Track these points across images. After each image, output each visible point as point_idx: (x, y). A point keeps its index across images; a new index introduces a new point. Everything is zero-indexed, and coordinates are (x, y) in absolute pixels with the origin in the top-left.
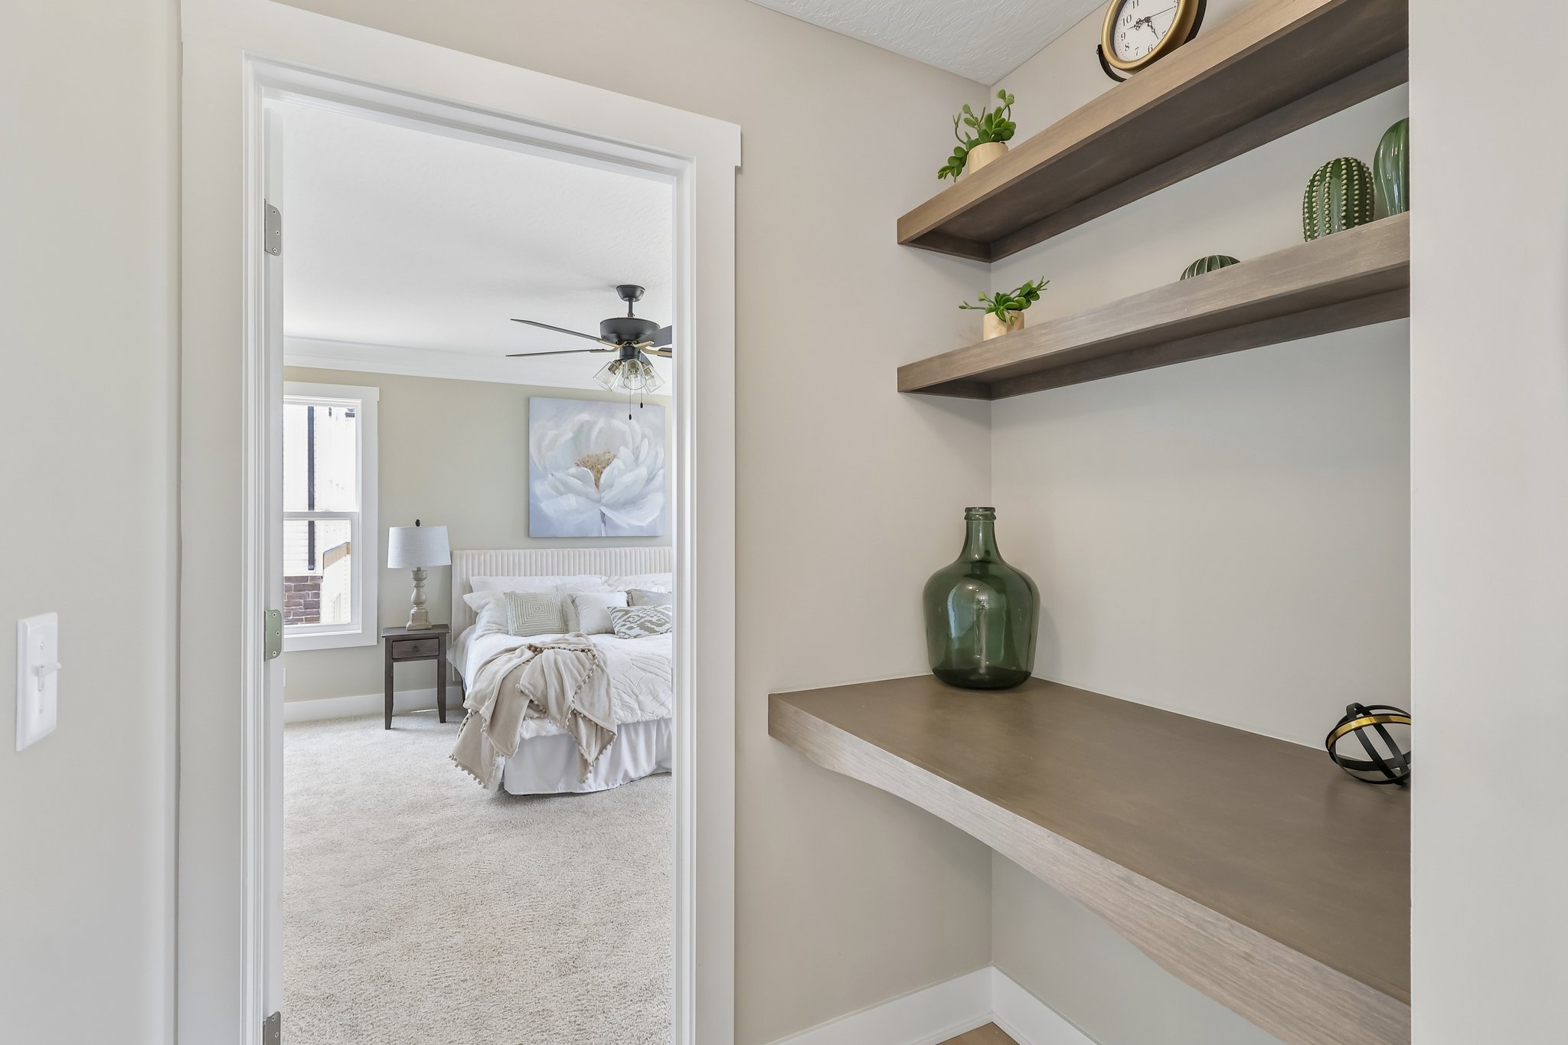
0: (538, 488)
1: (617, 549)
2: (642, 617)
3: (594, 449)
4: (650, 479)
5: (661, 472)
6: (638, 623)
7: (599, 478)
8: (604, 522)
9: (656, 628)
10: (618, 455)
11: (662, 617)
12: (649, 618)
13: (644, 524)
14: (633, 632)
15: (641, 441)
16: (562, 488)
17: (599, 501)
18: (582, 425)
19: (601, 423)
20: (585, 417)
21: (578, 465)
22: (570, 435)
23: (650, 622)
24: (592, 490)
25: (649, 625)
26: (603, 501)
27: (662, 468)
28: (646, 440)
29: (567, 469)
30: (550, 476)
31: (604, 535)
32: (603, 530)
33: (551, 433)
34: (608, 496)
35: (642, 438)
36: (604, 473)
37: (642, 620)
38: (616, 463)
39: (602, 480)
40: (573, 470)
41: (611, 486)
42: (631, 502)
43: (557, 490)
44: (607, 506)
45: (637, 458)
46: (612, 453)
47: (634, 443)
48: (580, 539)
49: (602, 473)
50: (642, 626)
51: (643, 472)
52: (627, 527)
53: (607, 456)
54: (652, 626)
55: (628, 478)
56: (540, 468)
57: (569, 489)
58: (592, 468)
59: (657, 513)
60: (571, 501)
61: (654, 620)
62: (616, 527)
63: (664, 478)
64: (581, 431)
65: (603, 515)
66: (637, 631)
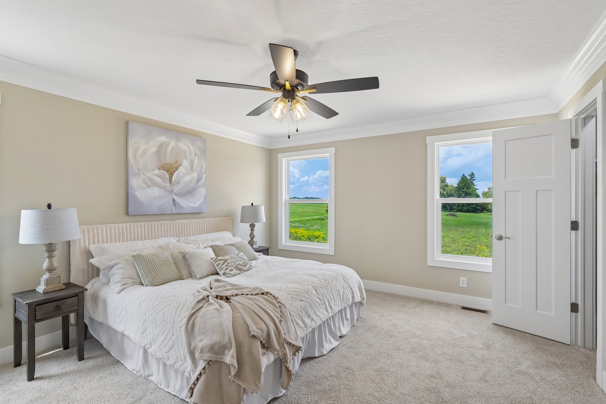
0: (134, 182)
1: (182, 221)
2: (236, 262)
3: (169, 159)
4: (198, 180)
5: (204, 176)
6: (234, 266)
7: (172, 178)
8: (174, 205)
9: (244, 268)
10: (182, 165)
11: (244, 261)
12: (239, 263)
13: (196, 206)
14: (233, 273)
15: (194, 157)
16: (149, 183)
17: (171, 192)
18: (162, 144)
19: (173, 144)
20: (163, 139)
21: (159, 169)
22: (154, 149)
23: (240, 264)
24: (168, 185)
25: (240, 267)
26: (174, 192)
27: (204, 174)
28: (197, 157)
29: (153, 171)
30: (142, 175)
31: (174, 212)
32: (174, 209)
33: (143, 147)
34: (177, 189)
35: (195, 156)
36: (174, 175)
37: (236, 264)
38: (181, 169)
39: (173, 179)
40: (157, 172)
41: (178, 183)
42: (189, 193)
43: (147, 184)
44: (176, 194)
45: (192, 167)
46: (179, 163)
47: (190, 158)
48: (161, 215)
49: (173, 174)
50: (237, 268)
51: (195, 175)
52: (187, 207)
53: (176, 165)
54: (241, 267)
55: (188, 178)
56: (136, 169)
57: (155, 184)
58: (167, 171)
59: (202, 200)
60: (155, 192)
61: (241, 263)
62: (182, 207)
63: (206, 179)
64: (161, 148)
65: (174, 200)
66: (235, 271)
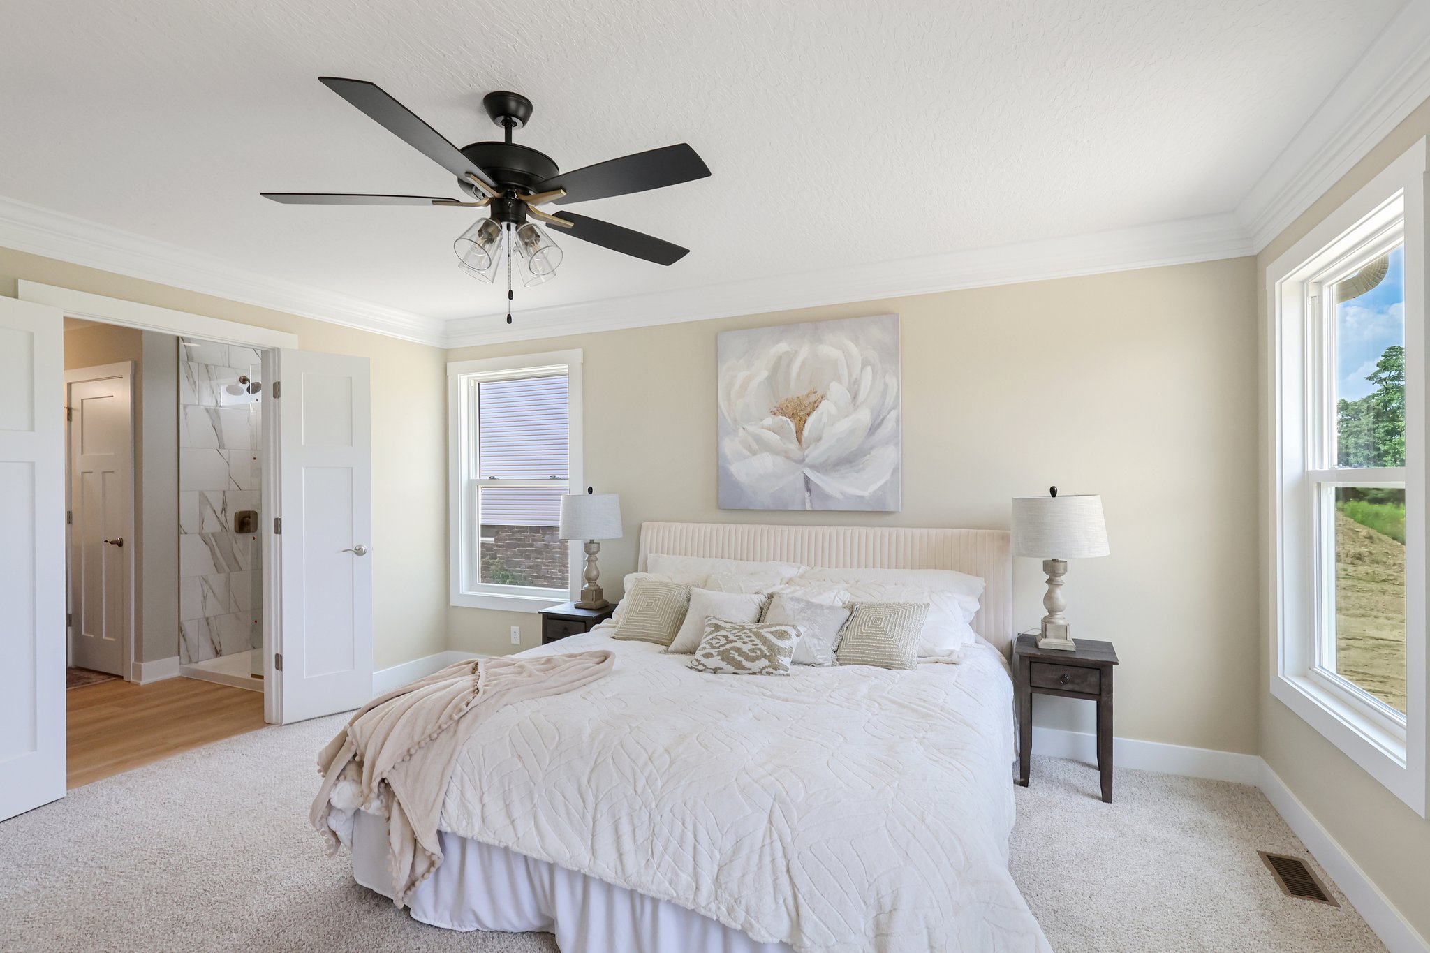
0: (730, 446)
1: (827, 529)
2: (732, 641)
3: (796, 389)
4: (873, 429)
5: (893, 413)
6: (721, 649)
7: (802, 430)
8: (809, 490)
9: (746, 664)
10: (828, 396)
11: (760, 646)
12: (739, 644)
13: (866, 494)
14: (711, 663)
15: (862, 371)
16: (755, 446)
17: (802, 461)
18: (780, 358)
19: (804, 352)
20: (783, 347)
21: (775, 414)
22: (765, 374)
23: (738, 650)
24: (793, 446)
25: (736, 655)
26: (807, 460)
27: (894, 408)
28: (869, 369)
29: (762, 420)
30: (741, 430)
31: (808, 508)
32: (807, 501)
33: (742, 375)
34: (814, 453)
35: (863, 367)
36: (808, 422)
37: (728, 646)
38: (825, 406)
39: (806, 432)
40: (769, 421)
41: (818, 439)
42: (848, 461)
43: (749, 448)
44: (812, 467)
45: (855, 397)
46: (820, 393)
47: (850, 375)
48: (779, 512)
49: (805, 422)
50: (725, 656)
51: (864, 416)
52: (840, 497)
53: (813, 398)
54: (740, 659)
55: (843, 426)
56: (730, 422)
57: (765, 447)
58: (792, 416)
59: (887, 477)
60: (766, 463)
61: (746, 648)
62: (826, 497)
63: (897, 423)
64: (778, 369)
65: (807, 480)
66: (715, 662)
